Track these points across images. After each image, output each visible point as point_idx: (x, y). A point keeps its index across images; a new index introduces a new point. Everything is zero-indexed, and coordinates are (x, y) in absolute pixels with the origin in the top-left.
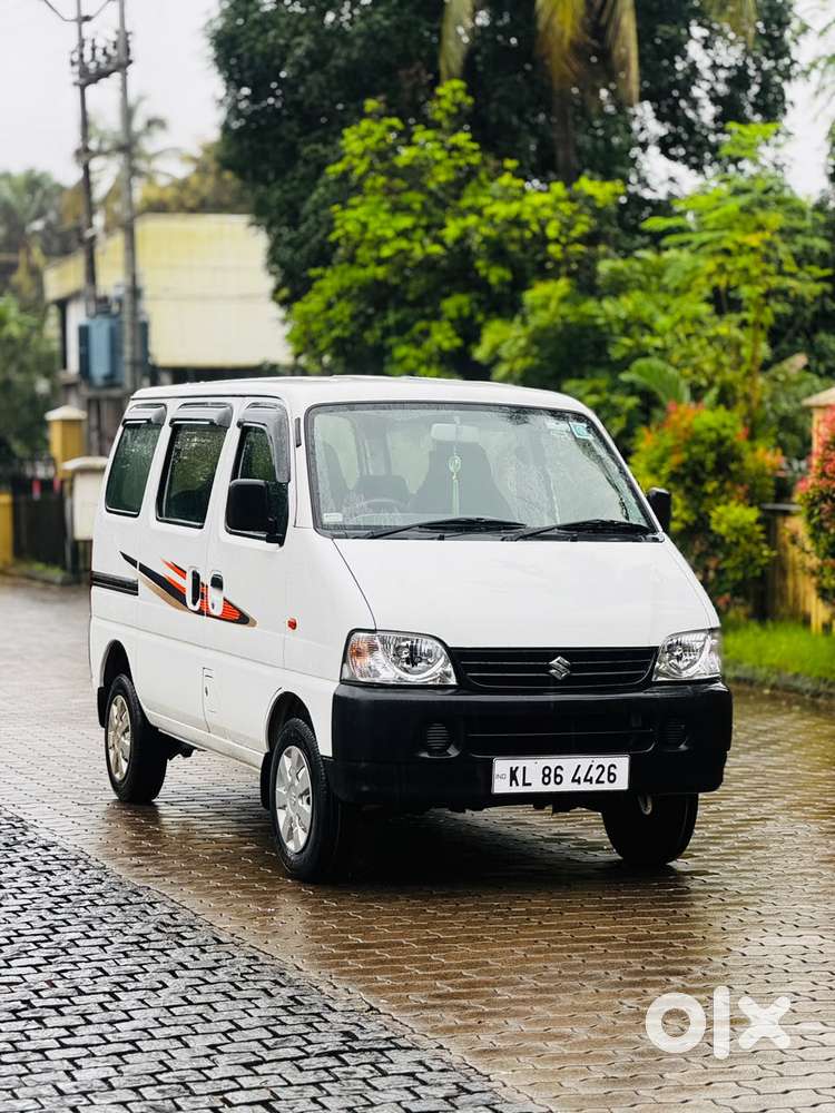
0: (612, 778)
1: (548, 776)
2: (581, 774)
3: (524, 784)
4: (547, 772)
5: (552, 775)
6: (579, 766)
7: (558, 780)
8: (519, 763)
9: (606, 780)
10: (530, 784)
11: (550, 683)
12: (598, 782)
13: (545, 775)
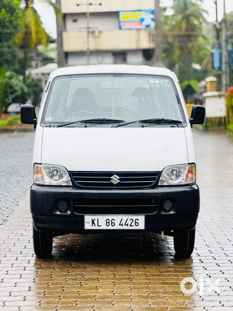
0: (137, 224)
1: (109, 223)
2: (123, 222)
3: (98, 226)
4: (108, 221)
5: (110, 223)
6: (122, 219)
7: (113, 224)
8: (96, 217)
9: (134, 225)
10: (101, 226)
11: (111, 186)
12: (130, 225)
13: (107, 223)
